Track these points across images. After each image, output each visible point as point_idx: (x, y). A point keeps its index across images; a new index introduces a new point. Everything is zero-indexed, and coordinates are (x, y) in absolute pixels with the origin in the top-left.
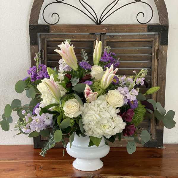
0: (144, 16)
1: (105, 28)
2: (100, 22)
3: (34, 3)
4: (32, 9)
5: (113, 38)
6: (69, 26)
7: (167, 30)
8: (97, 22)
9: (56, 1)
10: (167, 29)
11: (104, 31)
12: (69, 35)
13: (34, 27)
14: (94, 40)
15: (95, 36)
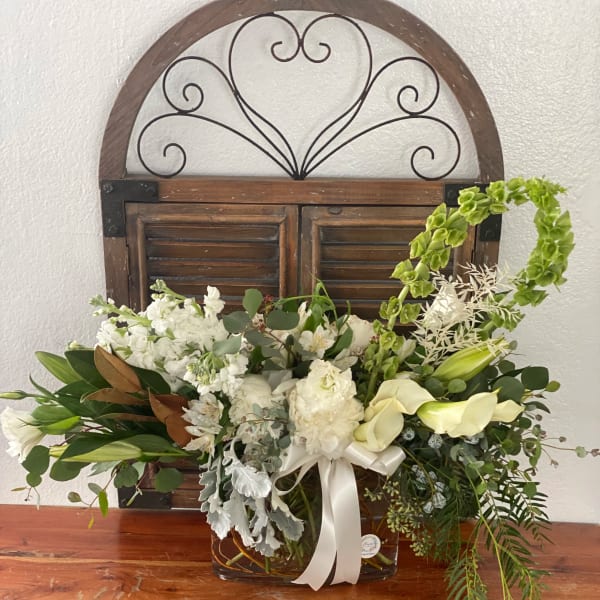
0: (433, 158)
1: (320, 189)
2: (304, 173)
3: (111, 115)
4: (106, 131)
5: (339, 216)
6: (215, 181)
8: (296, 173)
9: (176, 112)
11: (315, 197)
12: (207, 207)
13: (113, 186)
14: (281, 220)
15: (284, 208)
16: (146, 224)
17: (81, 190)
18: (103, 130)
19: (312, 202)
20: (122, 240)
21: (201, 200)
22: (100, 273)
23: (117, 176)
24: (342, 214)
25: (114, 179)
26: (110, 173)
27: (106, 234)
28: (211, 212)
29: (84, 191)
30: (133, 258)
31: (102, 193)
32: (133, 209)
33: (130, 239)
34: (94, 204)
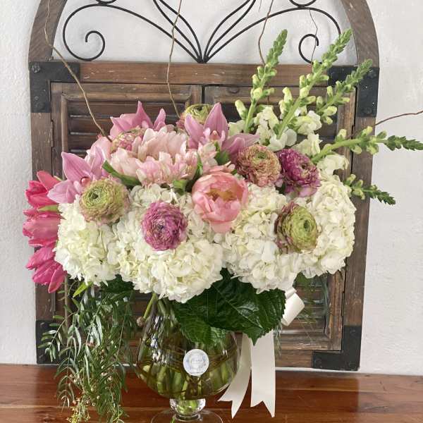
0: (318, 44)
1: (220, 71)
2: (207, 58)
4: (36, 19)
5: (237, 94)
7: (374, 78)
8: (200, 57)
9: (97, 3)
10: (375, 75)
11: (216, 78)
12: (123, 87)
13: (41, 67)
14: (187, 98)
15: (189, 88)
16: (69, 102)
17: (13, 76)
18: (34, 18)
19: (213, 83)
20: (47, 115)
21: (117, 81)
22: (28, 150)
23: (44, 59)
24: (240, 93)
25: (42, 60)
26: (39, 56)
27: (33, 110)
28: (126, 91)
29: (15, 77)
30: (56, 131)
31: (30, 73)
32: (57, 88)
33: (54, 114)
34: (24, 89)
